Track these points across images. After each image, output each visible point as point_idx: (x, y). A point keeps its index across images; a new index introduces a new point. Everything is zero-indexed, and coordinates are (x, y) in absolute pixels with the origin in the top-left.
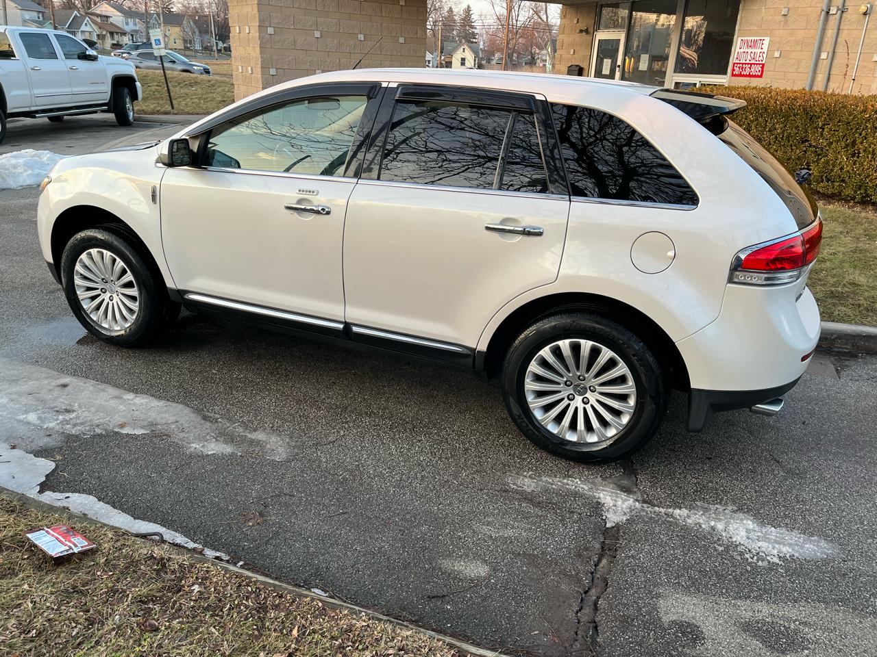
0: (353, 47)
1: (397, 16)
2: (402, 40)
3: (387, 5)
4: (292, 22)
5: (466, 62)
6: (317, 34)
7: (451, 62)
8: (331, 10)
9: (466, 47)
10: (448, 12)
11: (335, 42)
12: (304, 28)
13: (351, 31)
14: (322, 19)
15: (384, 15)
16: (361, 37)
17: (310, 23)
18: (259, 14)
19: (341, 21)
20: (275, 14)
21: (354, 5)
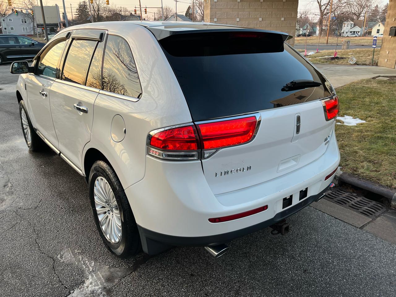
0: (255, 25)
1: (281, 7)
2: (283, 19)
3: (276, 3)
4: (226, 15)
5: (380, 31)
6: (238, 20)
7: (371, 32)
8: (246, 8)
9: (380, 24)
10: (375, 7)
11: (247, 23)
12: (231, 17)
13: (255, 17)
14: (241, 12)
15: (274, 7)
16: (260, 19)
17: (235, 15)
18: (211, 13)
19: (250, 12)
20: (218, 12)
21: (258, 4)
